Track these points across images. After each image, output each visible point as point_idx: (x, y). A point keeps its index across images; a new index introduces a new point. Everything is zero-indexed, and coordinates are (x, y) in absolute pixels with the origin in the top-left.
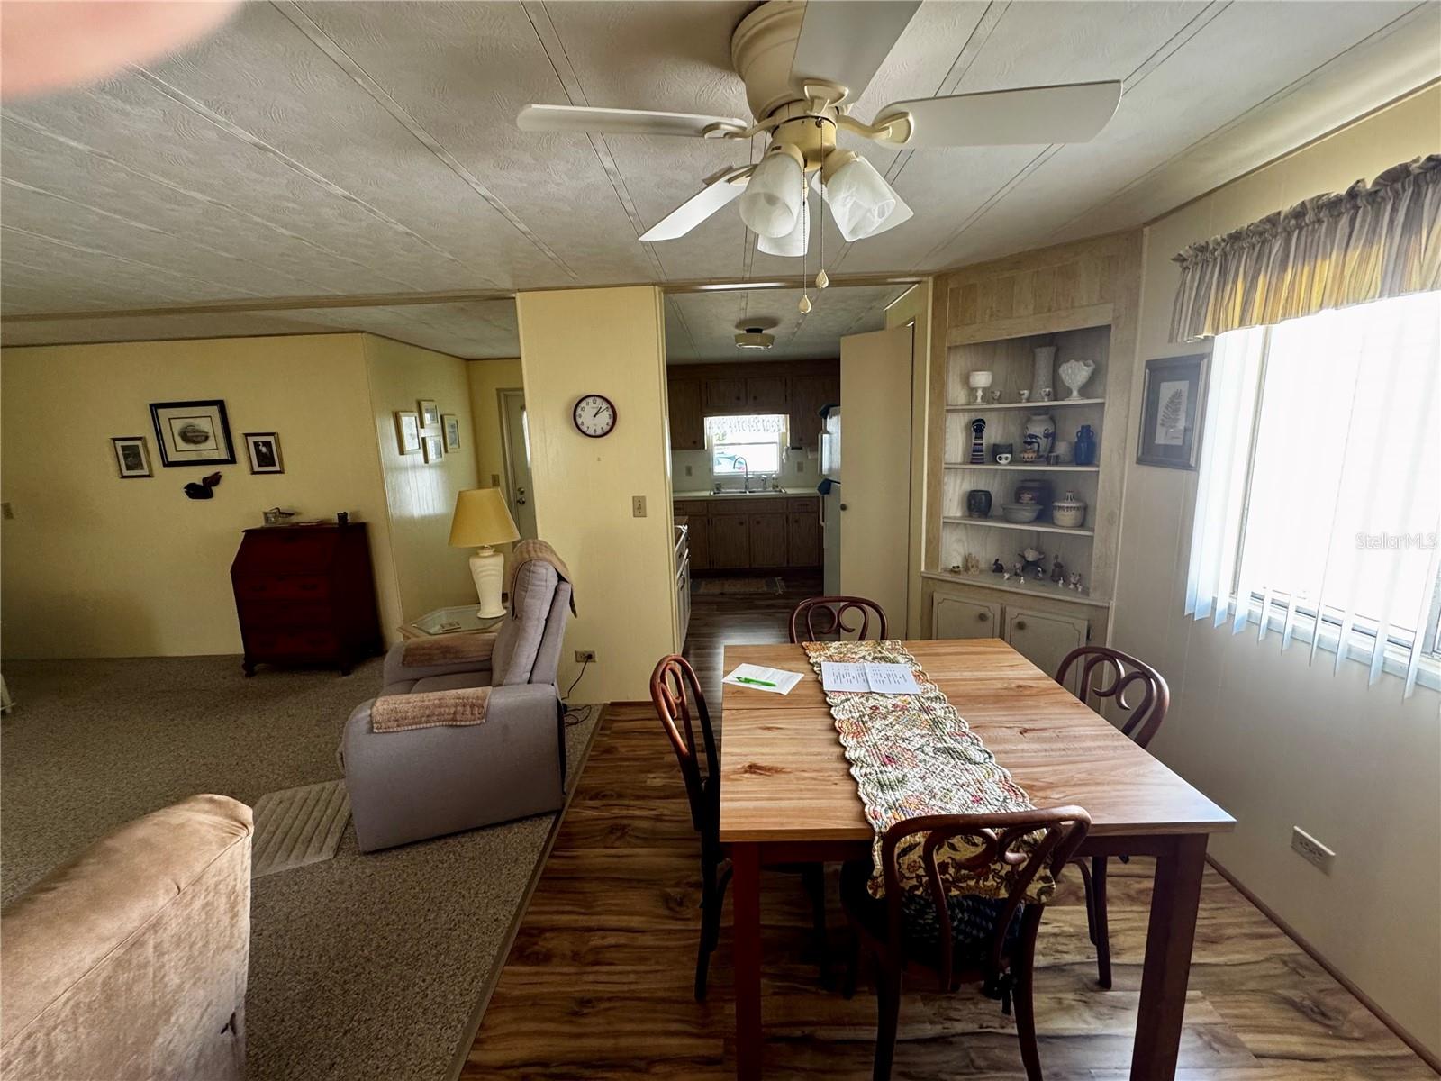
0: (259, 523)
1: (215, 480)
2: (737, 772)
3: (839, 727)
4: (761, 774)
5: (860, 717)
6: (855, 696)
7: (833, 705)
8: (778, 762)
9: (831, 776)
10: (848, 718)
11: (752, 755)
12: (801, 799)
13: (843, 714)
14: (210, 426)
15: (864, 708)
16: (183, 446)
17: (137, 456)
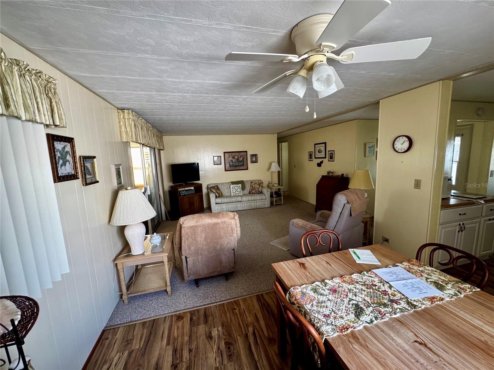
0: (326, 174)
1: (322, 162)
2: (297, 262)
3: (345, 277)
4: (301, 266)
5: (360, 282)
6: (378, 279)
7: (361, 274)
8: (310, 268)
9: (311, 279)
10: (355, 279)
11: (309, 263)
12: (294, 274)
13: (357, 277)
14: (323, 149)
15: (370, 282)
16: (318, 154)
17: (311, 156)
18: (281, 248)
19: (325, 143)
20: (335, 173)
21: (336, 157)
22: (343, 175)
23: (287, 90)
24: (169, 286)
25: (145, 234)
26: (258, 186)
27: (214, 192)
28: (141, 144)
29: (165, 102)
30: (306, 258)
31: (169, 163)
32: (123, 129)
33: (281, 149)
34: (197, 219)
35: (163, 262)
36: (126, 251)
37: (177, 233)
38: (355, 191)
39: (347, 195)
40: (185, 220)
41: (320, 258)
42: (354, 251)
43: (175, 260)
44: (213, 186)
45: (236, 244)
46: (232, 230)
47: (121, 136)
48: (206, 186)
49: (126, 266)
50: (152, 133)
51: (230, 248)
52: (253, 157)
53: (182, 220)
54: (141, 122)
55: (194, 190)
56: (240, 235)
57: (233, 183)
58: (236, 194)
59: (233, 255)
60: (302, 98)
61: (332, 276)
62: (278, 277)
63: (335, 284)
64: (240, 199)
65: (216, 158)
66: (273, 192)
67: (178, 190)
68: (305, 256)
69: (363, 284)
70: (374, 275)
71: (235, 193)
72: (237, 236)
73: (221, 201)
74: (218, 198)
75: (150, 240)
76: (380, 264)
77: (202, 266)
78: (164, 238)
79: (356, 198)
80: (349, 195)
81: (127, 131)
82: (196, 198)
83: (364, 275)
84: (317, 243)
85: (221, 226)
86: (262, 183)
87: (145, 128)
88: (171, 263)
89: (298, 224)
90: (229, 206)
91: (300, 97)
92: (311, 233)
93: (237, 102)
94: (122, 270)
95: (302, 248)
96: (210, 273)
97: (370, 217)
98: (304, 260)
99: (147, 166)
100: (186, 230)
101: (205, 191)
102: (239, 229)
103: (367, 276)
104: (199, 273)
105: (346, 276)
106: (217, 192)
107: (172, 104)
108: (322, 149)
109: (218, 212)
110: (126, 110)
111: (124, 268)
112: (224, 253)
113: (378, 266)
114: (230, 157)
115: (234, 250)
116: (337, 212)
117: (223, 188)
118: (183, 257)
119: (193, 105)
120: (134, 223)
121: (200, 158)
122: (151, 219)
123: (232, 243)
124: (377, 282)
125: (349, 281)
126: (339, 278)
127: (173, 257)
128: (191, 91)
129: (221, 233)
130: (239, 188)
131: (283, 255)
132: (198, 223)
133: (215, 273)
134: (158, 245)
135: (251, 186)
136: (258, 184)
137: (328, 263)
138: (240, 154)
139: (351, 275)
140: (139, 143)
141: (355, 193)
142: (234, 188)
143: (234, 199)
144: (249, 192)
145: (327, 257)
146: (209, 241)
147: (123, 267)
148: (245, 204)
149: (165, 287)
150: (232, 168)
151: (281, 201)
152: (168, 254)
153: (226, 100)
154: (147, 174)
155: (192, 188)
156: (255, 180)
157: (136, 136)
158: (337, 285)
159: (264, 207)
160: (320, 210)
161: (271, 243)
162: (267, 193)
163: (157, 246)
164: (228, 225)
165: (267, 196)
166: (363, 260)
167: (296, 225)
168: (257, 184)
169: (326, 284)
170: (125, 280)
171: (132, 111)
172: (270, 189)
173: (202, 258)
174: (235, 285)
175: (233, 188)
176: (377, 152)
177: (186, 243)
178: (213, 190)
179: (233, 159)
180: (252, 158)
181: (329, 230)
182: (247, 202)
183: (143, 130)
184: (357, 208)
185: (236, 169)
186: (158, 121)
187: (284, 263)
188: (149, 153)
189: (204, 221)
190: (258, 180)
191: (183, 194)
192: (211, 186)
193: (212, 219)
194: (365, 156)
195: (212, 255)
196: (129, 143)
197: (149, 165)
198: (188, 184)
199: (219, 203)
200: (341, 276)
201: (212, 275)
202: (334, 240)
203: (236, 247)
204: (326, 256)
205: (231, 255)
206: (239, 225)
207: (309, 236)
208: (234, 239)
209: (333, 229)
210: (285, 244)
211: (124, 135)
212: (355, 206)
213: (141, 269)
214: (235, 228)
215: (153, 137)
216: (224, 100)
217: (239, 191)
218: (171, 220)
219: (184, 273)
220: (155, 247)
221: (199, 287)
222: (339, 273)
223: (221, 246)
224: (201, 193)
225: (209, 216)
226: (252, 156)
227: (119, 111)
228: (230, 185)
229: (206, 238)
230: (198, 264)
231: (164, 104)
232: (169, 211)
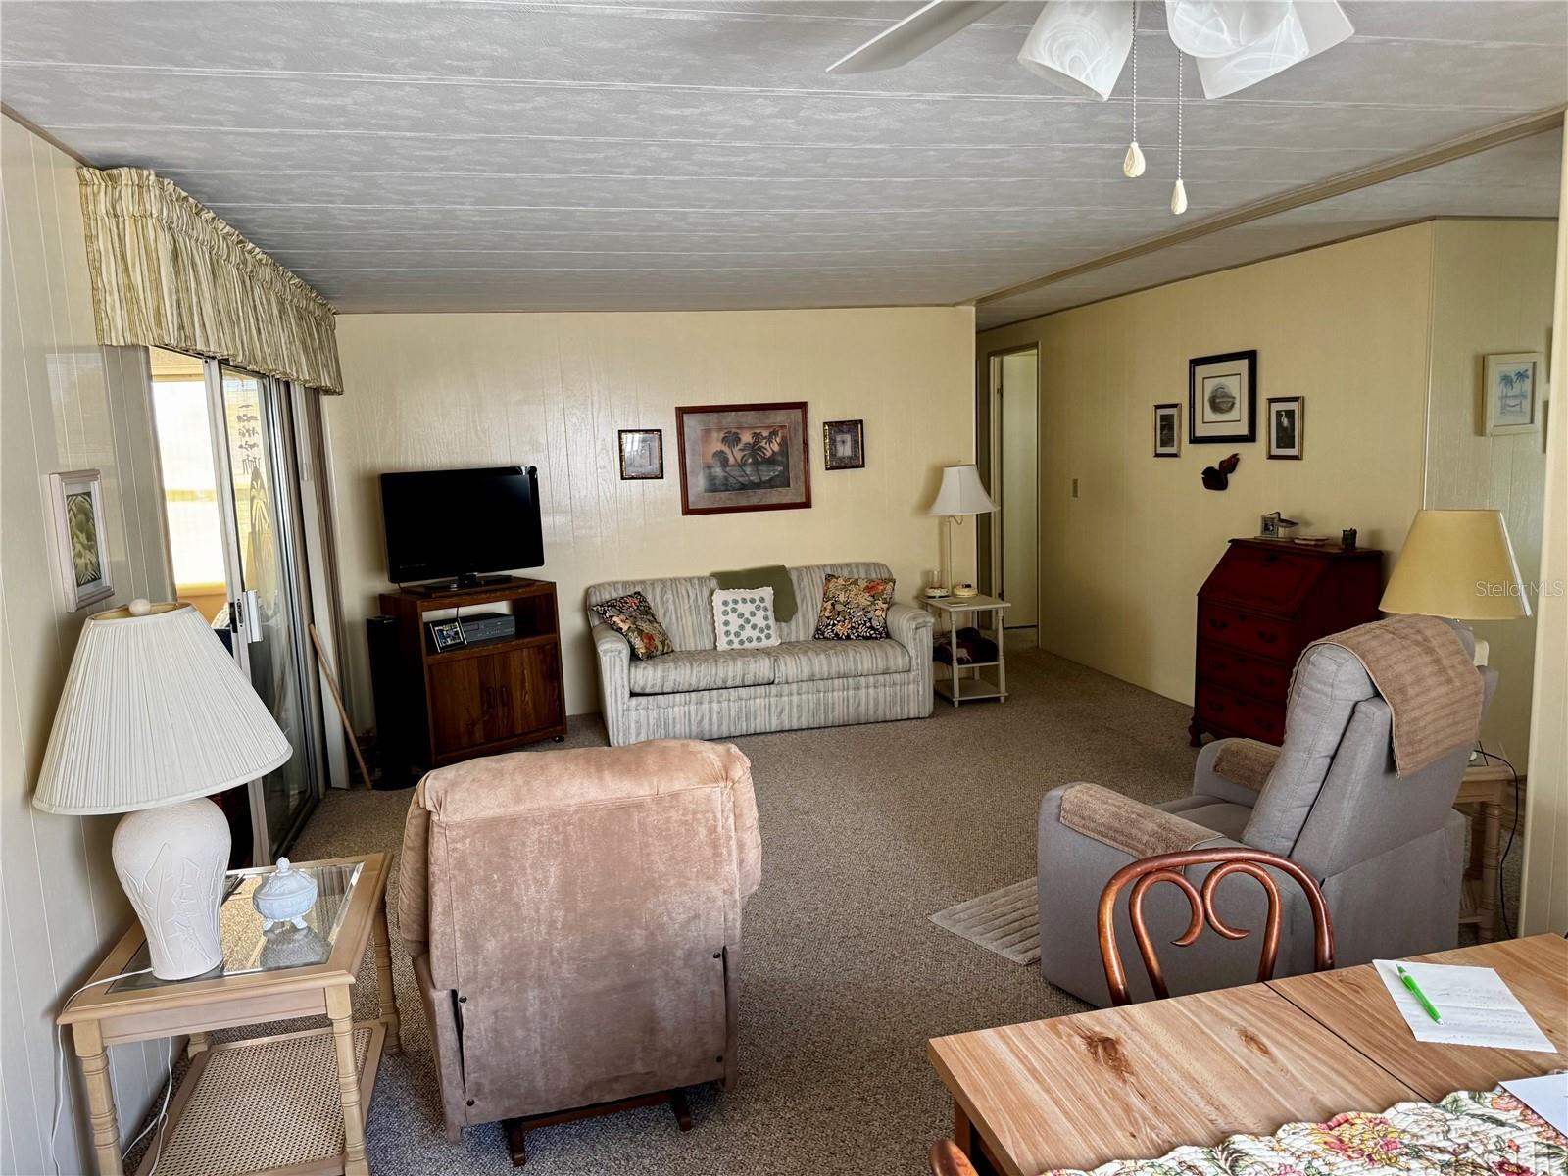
2: (1078, 1030)
3: (1347, 1121)
4: (1095, 1053)
5: (1431, 1148)
6: (1538, 1133)
7: (1443, 1103)
8: (1147, 1067)
9: (1153, 1127)
10: (1404, 1131)
11: (1146, 1037)
12: (1056, 1102)
13: (1416, 1122)
14: (1237, 388)
15: (1490, 1152)
16: (1210, 416)
17: (1171, 429)
18: (991, 947)
19: (1252, 356)
20: (1308, 524)
21: (1315, 431)
22: (1350, 536)
23: (1024, 55)
24: (361, 1156)
25: (226, 863)
26: (864, 599)
27: (619, 630)
28: (213, 358)
29: (347, 126)
30: (1128, 1008)
31: (369, 466)
32: (110, 272)
33: (1000, 392)
34: (519, 780)
35: (324, 1021)
36: (120, 955)
37: (408, 860)
38: (1416, 631)
39: (1372, 650)
40: (453, 784)
41: (1209, 1007)
42: (1401, 970)
43: (396, 1011)
44: (614, 595)
45: (738, 925)
46: (715, 846)
47: (97, 311)
48: (579, 595)
49: (119, 1041)
50: (273, 299)
51: (702, 946)
52: (839, 438)
53: (433, 785)
54: (210, 233)
55: (513, 618)
56: (759, 874)
57: (729, 580)
58: (741, 642)
59: (719, 989)
60: (1106, 97)
61: (1274, 1113)
62: (964, 1114)
63: (1291, 1161)
64: (762, 668)
65: (633, 443)
66: (946, 635)
67: (417, 617)
68: (1120, 999)
69: (1449, 1165)
70: (1517, 1113)
71: (737, 634)
72: (745, 876)
73: (659, 682)
74: (643, 665)
75: (254, 897)
76: (1549, 1048)
77: (543, 1045)
78: (332, 888)
79: (1427, 671)
80: (1380, 652)
81: (131, 287)
82: (523, 661)
83: (1457, 1109)
84: (1193, 925)
85: (652, 819)
86: (886, 581)
87: (235, 272)
88: (371, 1030)
89: (1086, 814)
90: (706, 706)
91: (1098, 95)
92: (1156, 864)
93: (748, 123)
94: (99, 1064)
95: (1103, 955)
96: (589, 1087)
97: (1502, 776)
98: (1117, 1019)
99: (243, 481)
100: (455, 841)
101: (570, 622)
102: (753, 838)
103: (1473, 1116)
104: (525, 1083)
105: (1351, 1115)
106: (640, 632)
107: (383, 133)
108: (1235, 392)
109: (643, 737)
110: (124, 171)
111: (110, 1052)
112: (667, 974)
113: (1538, 1061)
114: (715, 435)
115: (723, 955)
116: (1309, 751)
117: (671, 607)
118: (440, 997)
119: (499, 141)
120: (163, 803)
121: (543, 441)
122: (264, 778)
123: (714, 914)
124: (1532, 1149)
125: (1372, 1143)
126: (1314, 1126)
127: (384, 998)
128: (487, 63)
129: (655, 858)
130: (758, 608)
131: (1003, 991)
132: (528, 805)
133: (615, 1086)
134: (301, 924)
135: (826, 598)
136: (868, 589)
137: (1252, 1039)
138: (769, 422)
139: (1383, 1111)
140: (199, 354)
141: (1418, 643)
142: (734, 610)
143: (732, 671)
144: (818, 630)
145: (1247, 1002)
146: (583, 906)
147: (104, 1049)
148: (795, 698)
149: (337, 1160)
150: (724, 498)
151: (997, 685)
152: (357, 978)
153: (687, 111)
154: (245, 530)
155: (502, 607)
156: (848, 565)
157: (180, 314)
158: (1301, 1167)
159: (896, 712)
160: (1219, 736)
161: (934, 919)
162: (915, 636)
163: (294, 929)
164: (695, 813)
165: (913, 653)
166: (1457, 1028)
167: (1076, 819)
168: (863, 584)
169: (1236, 1160)
170: (115, 1120)
171: (157, 176)
172: (933, 614)
173: (544, 1001)
174: (728, 1157)
175: (729, 608)
176: (1546, 404)
177: (457, 915)
178: (615, 619)
179: (727, 450)
180: (833, 442)
181: (1265, 852)
182: (804, 686)
183: (219, 284)
184: (1425, 727)
185: (743, 503)
186: (307, 227)
187: (999, 1033)
188: (256, 410)
189: (559, 793)
190: (867, 565)
191: (449, 642)
192: (608, 597)
193: (601, 779)
194: (1480, 429)
195: (600, 984)
196: (142, 354)
197: (256, 475)
198: (474, 582)
199: (647, 691)
200: (1327, 1117)
201: (595, 1097)
202: (1291, 910)
203: (737, 939)
204: (1242, 999)
205: (708, 982)
206: (751, 815)
207: (1147, 882)
208: (725, 892)
209: (1291, 844)
210: (1017, 929)
211: (113, 308)
212: (1417, 713)
213: (206, 1057)
214: (733, 834)
215: (277, 320)
216: (673, 112)
217: (762, 624)
218: (380, 785)
219: (445, 1082)
220: (283, 934)
221: (528, 1167)
222: (1314, 1100)
223: (651, 936)
224: (553, 635)
225: (588, 762)
226: (835, 428)
227: (87, 176)
228: (712, 593)
229: (567, 888)
230: (520, 1033)
231: (339, 137)
232: (368, 732)
